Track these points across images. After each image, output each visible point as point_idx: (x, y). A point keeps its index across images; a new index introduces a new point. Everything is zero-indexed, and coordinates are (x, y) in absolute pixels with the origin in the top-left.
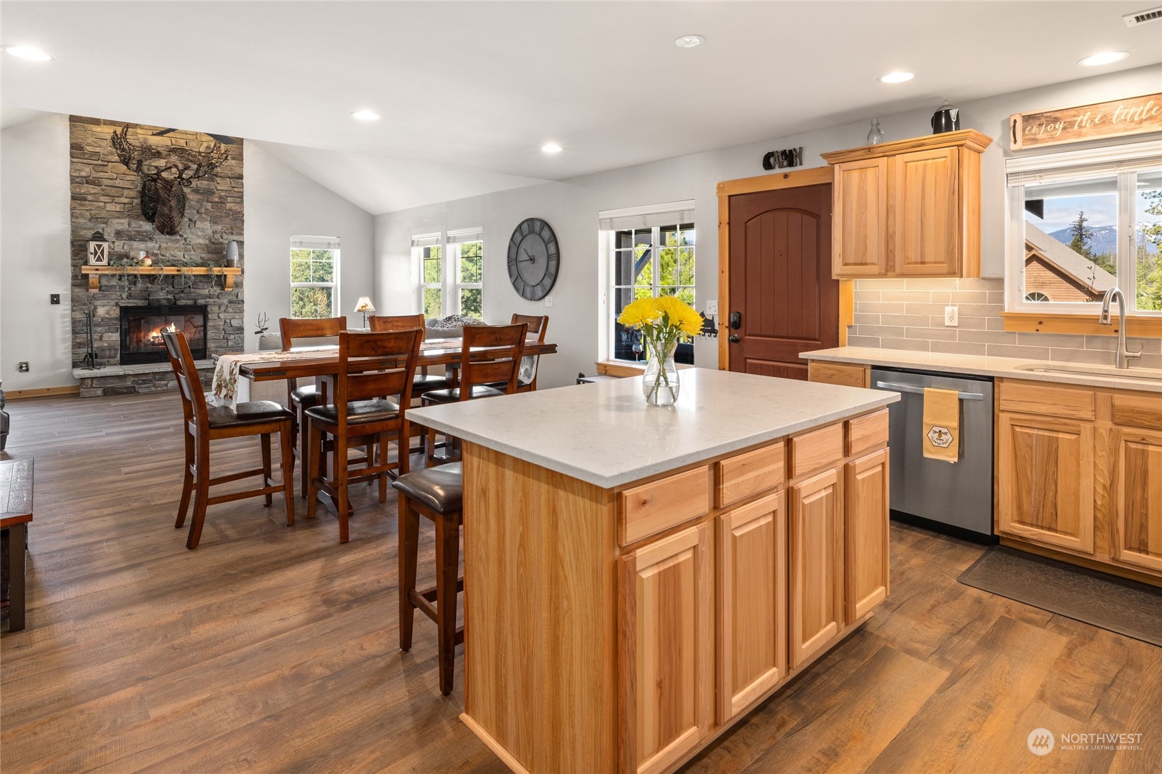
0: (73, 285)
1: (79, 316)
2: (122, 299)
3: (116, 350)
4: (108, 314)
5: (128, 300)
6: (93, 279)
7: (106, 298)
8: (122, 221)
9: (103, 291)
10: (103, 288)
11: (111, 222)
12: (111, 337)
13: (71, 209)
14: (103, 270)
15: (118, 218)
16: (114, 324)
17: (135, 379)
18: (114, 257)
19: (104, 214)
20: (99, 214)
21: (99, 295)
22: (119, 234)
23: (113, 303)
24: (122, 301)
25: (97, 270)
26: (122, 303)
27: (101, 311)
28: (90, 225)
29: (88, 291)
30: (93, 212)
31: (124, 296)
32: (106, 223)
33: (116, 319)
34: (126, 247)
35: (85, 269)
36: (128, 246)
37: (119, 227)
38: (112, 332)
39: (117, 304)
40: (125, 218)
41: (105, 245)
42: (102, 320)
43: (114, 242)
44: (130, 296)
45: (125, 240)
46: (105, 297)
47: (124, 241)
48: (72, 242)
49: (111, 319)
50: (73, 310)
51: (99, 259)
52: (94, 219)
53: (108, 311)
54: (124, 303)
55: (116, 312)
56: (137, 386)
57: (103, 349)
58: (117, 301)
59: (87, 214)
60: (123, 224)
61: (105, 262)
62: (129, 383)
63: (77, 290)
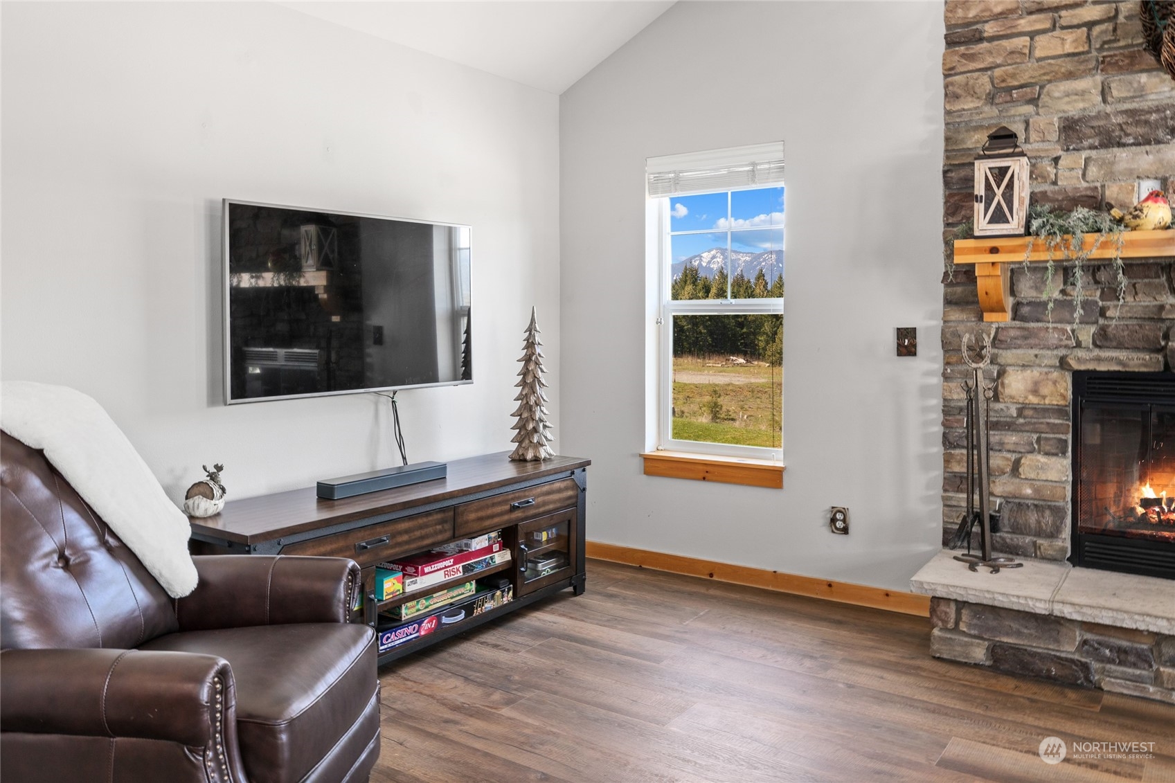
0: (949, 302)
1: (959, 397)
2: (1079, 345)
3: (1058, 512)
4: (1035, 392)
5: (1096, 352)
6: (990, 283)
7: (1032, 341)
8: (1080, 84)
9: (1024, 319)
10: (1025, 310)
11: (1048, 94)
12: (1043, 468)
13: (946, 76)
14: (1012, 250)
15: (1070, 76)
16: (1054, 428)
17: (1088, 636)
18: (1047, 207)
19: (1028, 71)
20: (1013, 76)
21: (1012, 333)
22: (1071, 130)
23: (1051, 357)
24: (1080, 353)
25: (994, 250)
26: (1079, 360)
27: (1017, 384)
28: (990, 112)
29: (981, 318)
30: (998, 72)
31: (1087, 334)
32: (1034, 101)
33: (1060, 411)
34: (1093, 171)
35: (965, 251)
36: (1101, 167)
37: (1074, 109)
38: (1047, 454)
39: (1063, 364)
40: (1088, 72)
41: (1019, 168)
42: (1020, 413)
43: (1056, 160)
44: (1103, 339)
45: (1092, 147)
46: (1028, 335)
47: (1084, 154)
48: (945, 172)
49: (1044, 411)
50: (946, 377)
51: (999, 217)
52: (1001, 93)
53: (1036, 383)
54: (1086, 359)
55: (1060, 390)
56: (1095, 665)
57: (1017, 504)
58: (1062, 352)
59: (985, 79)
60: (1082, 94)
61: (1015, 224)
62: (1068, 649)
63: (956, 315)
